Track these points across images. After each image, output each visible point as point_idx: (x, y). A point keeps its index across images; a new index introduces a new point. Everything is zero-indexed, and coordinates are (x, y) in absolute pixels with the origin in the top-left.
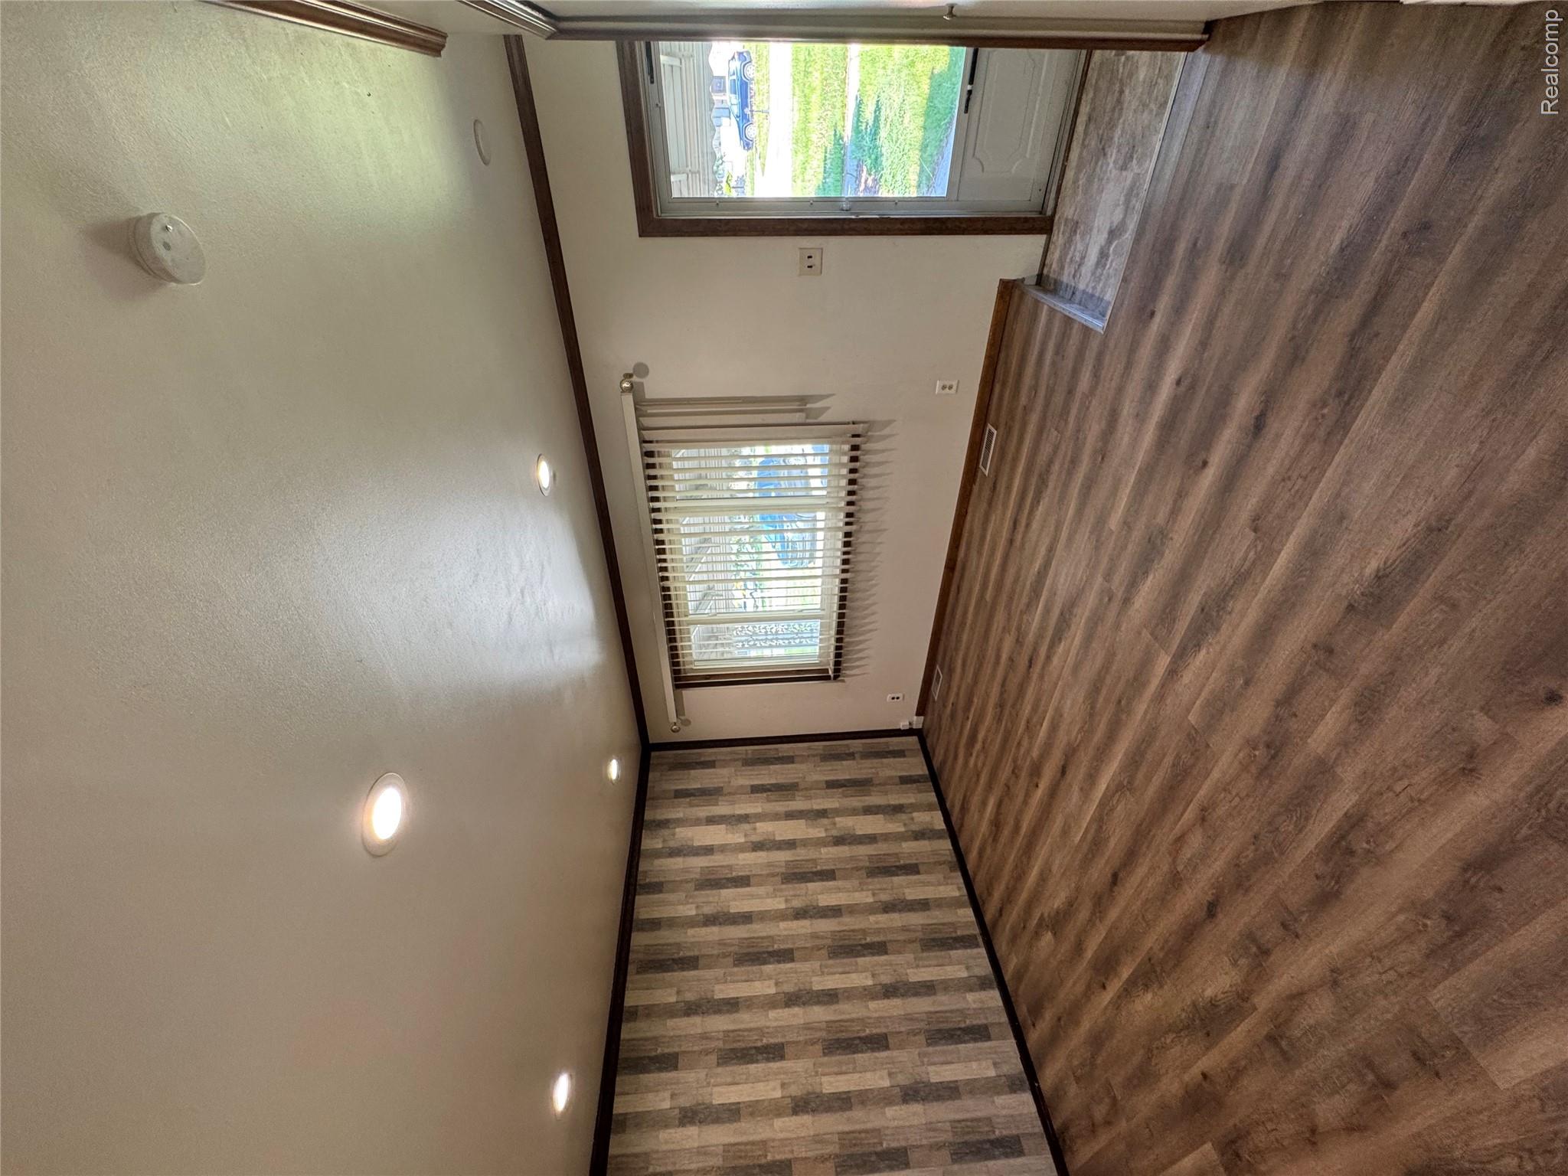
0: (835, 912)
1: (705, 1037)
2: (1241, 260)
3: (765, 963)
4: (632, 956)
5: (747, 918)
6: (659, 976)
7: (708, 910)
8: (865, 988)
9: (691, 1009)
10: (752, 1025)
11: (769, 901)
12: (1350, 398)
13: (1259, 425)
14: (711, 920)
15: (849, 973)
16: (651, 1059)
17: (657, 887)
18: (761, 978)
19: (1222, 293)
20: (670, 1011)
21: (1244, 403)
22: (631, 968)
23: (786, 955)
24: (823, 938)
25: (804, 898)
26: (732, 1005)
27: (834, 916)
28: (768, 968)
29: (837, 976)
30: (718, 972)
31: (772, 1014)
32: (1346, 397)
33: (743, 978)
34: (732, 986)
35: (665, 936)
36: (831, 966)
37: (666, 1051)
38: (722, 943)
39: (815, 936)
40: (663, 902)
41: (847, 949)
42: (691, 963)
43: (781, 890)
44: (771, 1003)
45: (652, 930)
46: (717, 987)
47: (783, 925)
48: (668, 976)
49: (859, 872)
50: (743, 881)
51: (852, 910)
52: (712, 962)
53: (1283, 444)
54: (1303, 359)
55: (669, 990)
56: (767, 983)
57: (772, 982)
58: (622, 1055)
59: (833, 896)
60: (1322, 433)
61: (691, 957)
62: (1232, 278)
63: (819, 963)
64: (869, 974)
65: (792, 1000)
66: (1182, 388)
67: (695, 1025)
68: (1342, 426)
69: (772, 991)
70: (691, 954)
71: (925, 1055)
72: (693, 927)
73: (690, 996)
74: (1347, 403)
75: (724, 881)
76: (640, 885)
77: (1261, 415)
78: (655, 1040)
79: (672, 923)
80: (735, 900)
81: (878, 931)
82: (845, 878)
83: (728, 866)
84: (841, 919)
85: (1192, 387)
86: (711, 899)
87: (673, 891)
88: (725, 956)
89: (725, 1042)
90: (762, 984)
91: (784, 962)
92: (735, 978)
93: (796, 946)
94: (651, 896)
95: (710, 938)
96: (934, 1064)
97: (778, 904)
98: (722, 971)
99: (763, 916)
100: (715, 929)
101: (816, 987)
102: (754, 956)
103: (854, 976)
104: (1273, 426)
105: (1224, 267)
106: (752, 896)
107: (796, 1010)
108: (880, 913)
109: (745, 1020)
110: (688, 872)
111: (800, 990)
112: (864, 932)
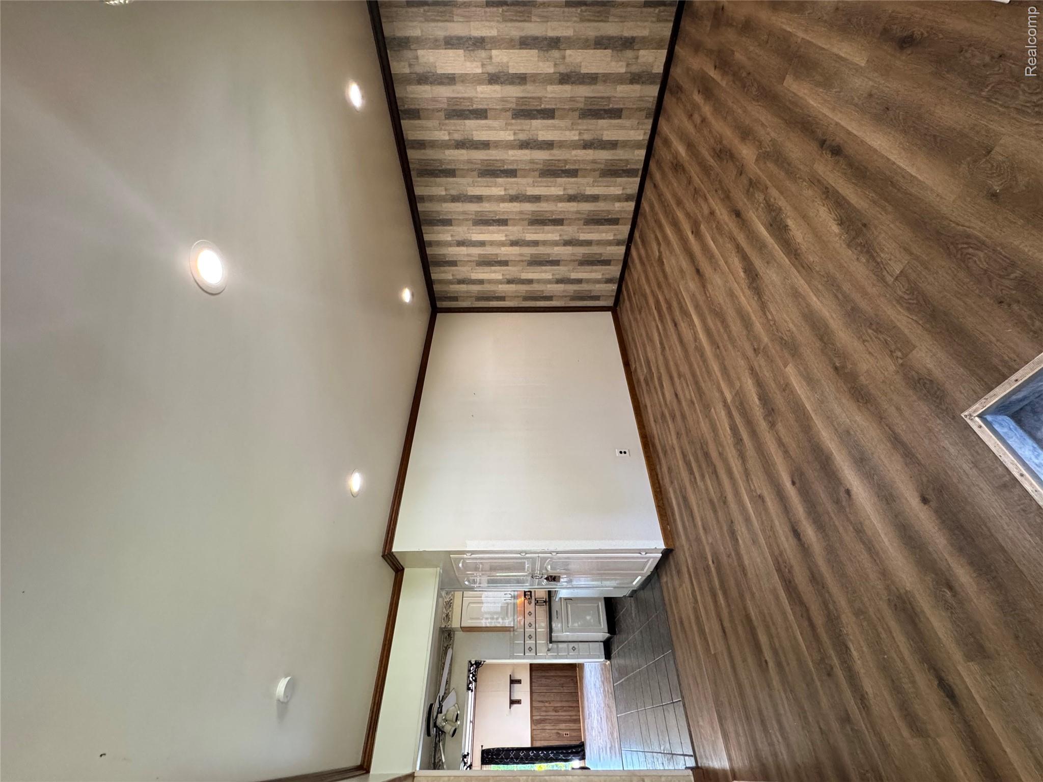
0: (549, 145)
1: (464, 213)
2: (895, 605)
3: (497, 177)
4: (411, 166)
5: (485, 145)
6: (432, 179)
7: (457, 136)
8: (558, 196)
9: (455, 199)
10: (490, 210)
11: (502, 133)
12: (786, 584)
13: (796, 534)
14: (461, 145)
15: (550, 187)
16: (438, 220)
17: (415, 114)
18: (496, 185)
19: (884, 574)
20: (443, 199)
21: (810, 532)
22: (413, 173)
23: (512, 173)
24: (537, 163)
25: (528, 133)
26: (479, 199)
27: (547, 149)
28: (500, 180)
29: (542, 188)
30: (470, 180)
31: (502, 205)
32: (787, 582)
33: (485, 185)
34: (477, 188)
35: (431, 154)
36: (540, 182)
37: (445, 217)
38: (469, 162)
39: (532, 162)
40: (423, 127)
41: (551, 172)
42: (451, 173)
43: (511, 124)
44: (502, 199)
45: (419, 148)
46: (469, 189)
47: (511, 152)
48: (438, 180)
49: (574, 113)
50: (481, 114)
51: (562, 145)
52: (465, 173)
53: (783, 539)
54: (811, 581)
55: (440, 188)
56: (499, 188)
57: (503, 188)
58: (422, 217)
59: (550, 132)
60: (780, 560)
61: (450, 169)
62: (887, 588)
63: (532, 179)
64: (562, 189)
65: (514, 199)
66: (842, 494)
67: (458, 207)
68: (779, 570)
69: (502, 193)
70: (449, 167)
71: (580, 229)
72: (448, 149)
73: (454, 192)
74: (785, 581)
75: (467, 113)
76: (401, 110)
77: (799, 537)
78: (438, 212)
79: (433, 144)
80: (477, 130)
81: (575, 162)
82: (562, 118)
83: (469, 98)
84: (552, 151)
85: (837, 502)
86: (458, 128)
87: (428, 119)
88: (472, 170)
89: (476, 216)
90: (497, 188)
91: (511, 177)
92: (480, 184)
93: (519, 167)
94: (412, 121)
95: (462, 158)
96: (584, 233)
97: (507, 136)
98: (471, 180)
99: (497, 145)
100: (464, 152)
101: (529, 193)
102: (491, 172)
103: (553, 189)
104: (793, 541)
105: (902, 591)
106: (490, 128)
107: (515, 204)
108: (580, 149)
109: (486, 207)
110: (437, 101)
111: (519, 194)
112: (566, 162)
